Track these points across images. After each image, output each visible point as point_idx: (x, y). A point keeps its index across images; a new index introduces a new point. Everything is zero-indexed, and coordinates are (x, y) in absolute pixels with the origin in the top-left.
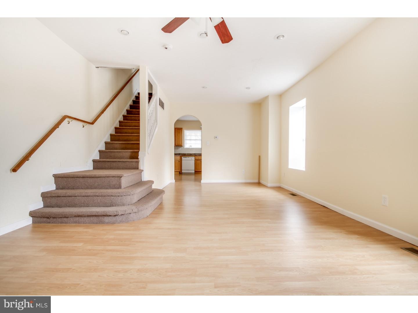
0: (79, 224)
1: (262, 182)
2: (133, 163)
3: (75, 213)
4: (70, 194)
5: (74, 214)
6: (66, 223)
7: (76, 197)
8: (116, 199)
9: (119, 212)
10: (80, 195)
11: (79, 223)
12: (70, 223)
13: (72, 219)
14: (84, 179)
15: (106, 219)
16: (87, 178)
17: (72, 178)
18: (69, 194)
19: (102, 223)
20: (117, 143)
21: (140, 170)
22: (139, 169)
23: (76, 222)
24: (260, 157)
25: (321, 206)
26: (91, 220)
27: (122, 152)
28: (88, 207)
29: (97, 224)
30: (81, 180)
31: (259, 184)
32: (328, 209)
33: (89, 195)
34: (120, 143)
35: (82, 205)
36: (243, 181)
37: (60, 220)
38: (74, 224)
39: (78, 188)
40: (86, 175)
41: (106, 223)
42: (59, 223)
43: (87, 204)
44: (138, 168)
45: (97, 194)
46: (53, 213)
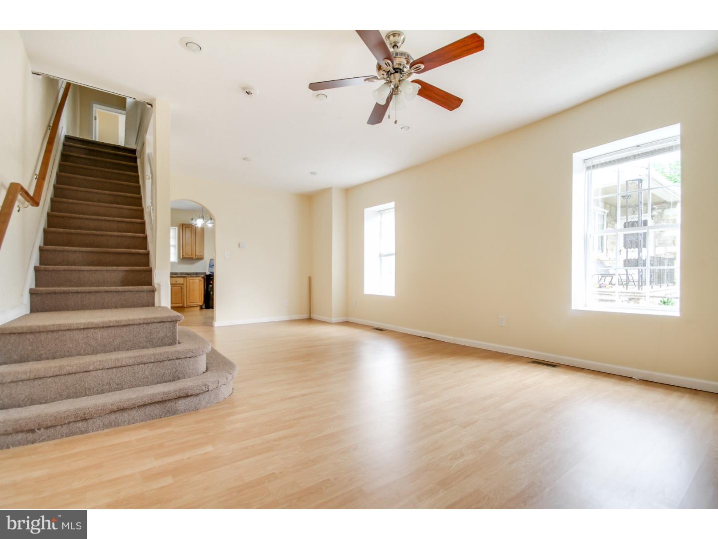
0: (120, 428)
1: (314, 316)
2: (142, 294)
3: (112, 405)
4: (74, 367)
5: (110, 407)
6: (82, 432)
7: (88, 373)
8: (185, 363)
9: (210, 384)
10: (100, 367)
11: (117, 425)
12: (93, 431)
13: (98, 422)
14: (86, 331)
15: (181, 404)
16: (93, 330)
17: (50, 333)
18: (70, 368)
19: (173, 413)
20: (75, 251)
21: (160, 307)
22: (156, 304)
23: (109, 426)
24: (310, 278)
25: (422, 338)
26: (147, 413)
27: (102, 271)
28: (120, 390)
29: (161, 418)
30: (78, 336)
31: (310, 320)
32: (430, 341)
33: (124, 363)
34: (84, 252)
35: (105, 387)
36: (286, 318)
37: (65, 429)
38: (106, 431)
39: (69, 355)
40: (92, 323)
41: (182, 412)
42: (62, 436)
43: (118, 385)
44: (153, 305)
45: (145, 360)
46: (51, 416)
